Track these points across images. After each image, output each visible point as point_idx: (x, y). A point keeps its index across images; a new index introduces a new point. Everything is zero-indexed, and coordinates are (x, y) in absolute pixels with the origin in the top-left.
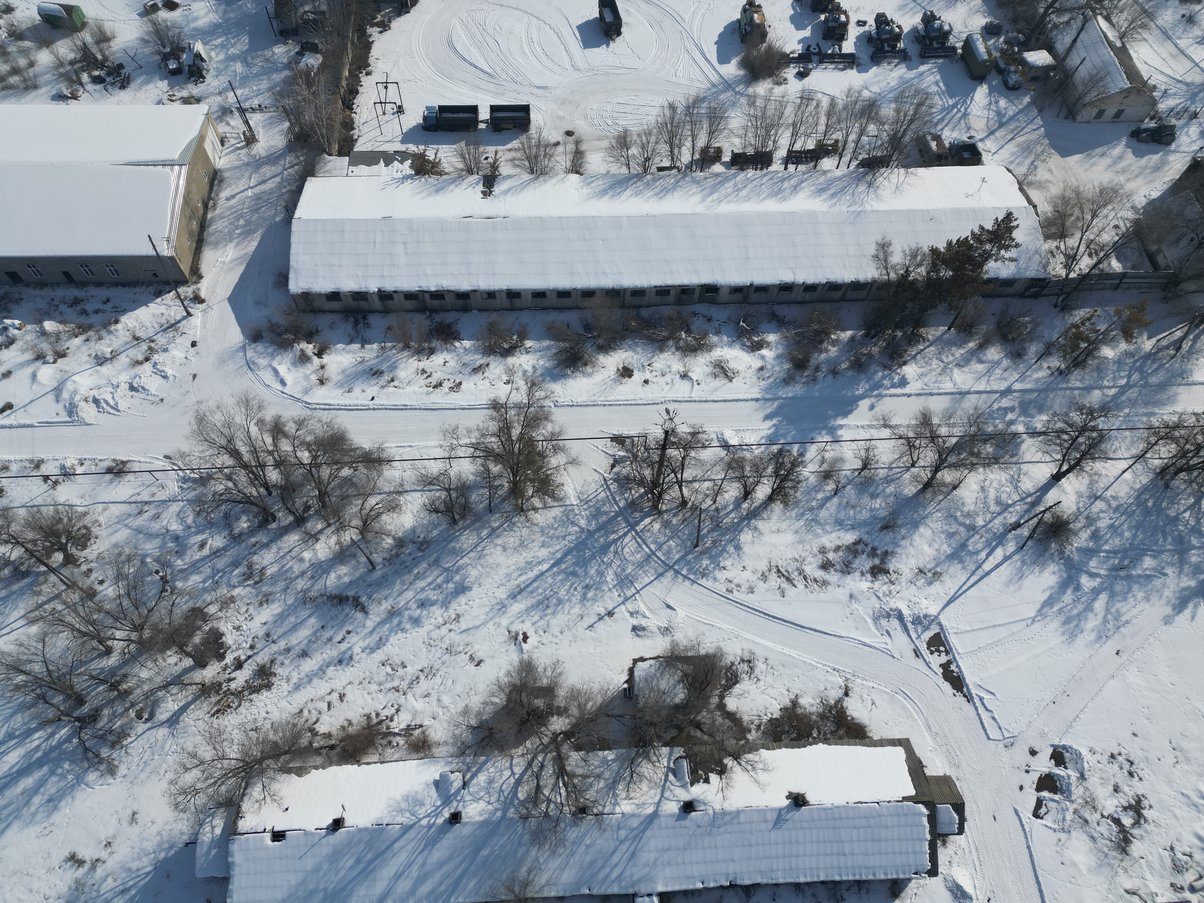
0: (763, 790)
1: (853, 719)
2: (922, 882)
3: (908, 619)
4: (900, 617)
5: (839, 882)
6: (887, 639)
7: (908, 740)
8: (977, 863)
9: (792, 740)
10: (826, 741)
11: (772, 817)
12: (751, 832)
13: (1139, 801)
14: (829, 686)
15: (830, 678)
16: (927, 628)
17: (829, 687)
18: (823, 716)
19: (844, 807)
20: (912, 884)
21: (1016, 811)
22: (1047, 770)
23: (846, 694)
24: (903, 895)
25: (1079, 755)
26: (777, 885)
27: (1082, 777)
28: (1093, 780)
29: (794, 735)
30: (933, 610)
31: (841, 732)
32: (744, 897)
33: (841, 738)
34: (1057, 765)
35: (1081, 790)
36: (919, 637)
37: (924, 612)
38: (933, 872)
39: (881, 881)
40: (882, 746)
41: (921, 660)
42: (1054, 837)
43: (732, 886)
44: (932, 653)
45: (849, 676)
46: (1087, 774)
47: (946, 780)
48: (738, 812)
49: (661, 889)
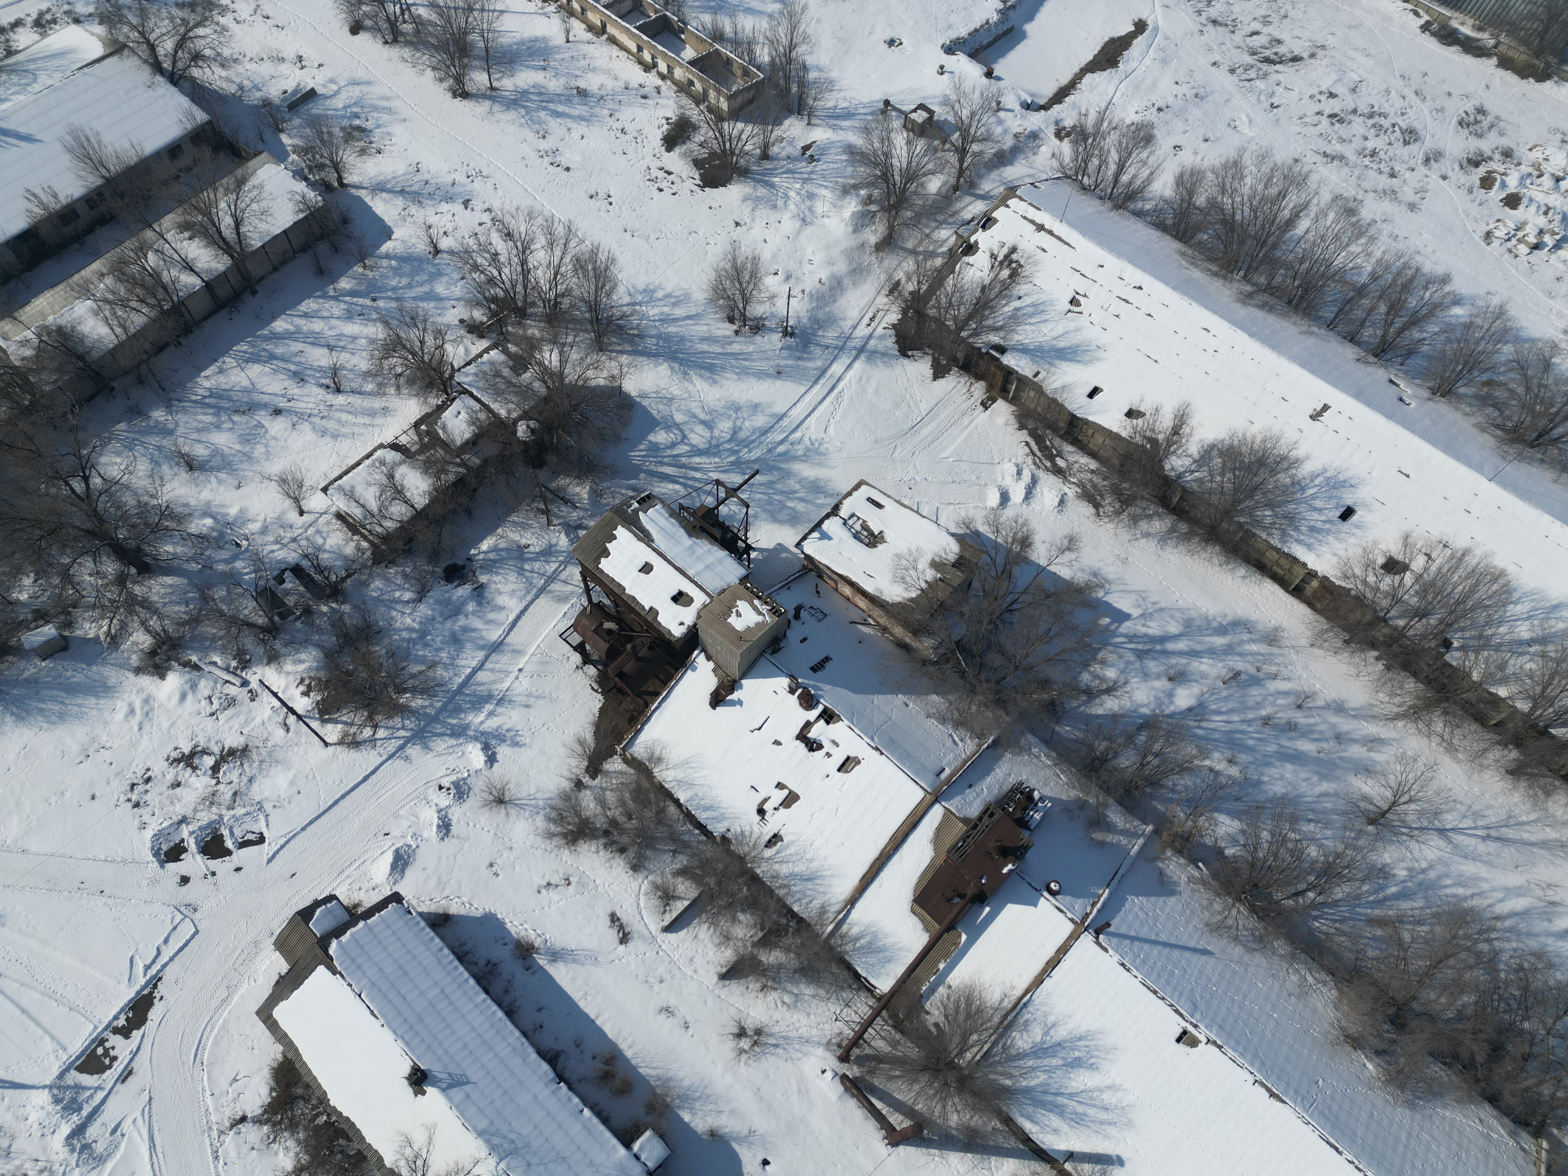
0: (435, 1126)
1: (272, 1090)
2: (414, 902)
3: (75, 1119)
4: (79, 1131)
5: (474, 976)
6: (126, 1126)
7: (258, 1013)
8: (356, 865)
9: (348, 1139)
10: (323, 1099)
11: (458, 1094)
12: (492, 1102)
13: (178, 761)
14: (245, 1148)
15: (233, 1154)
16: (78, 1088)
17: (248, 1146)
18: (293, 1127)
19: (390, 1026)
20: (423, 909)
21: (270, 861)
22: (199, 858)
23: (243, 1119)
24: (441, 911)
25: (157, 836)
26: (525, 1034)
27: (183, 820)
28: (180, 810)
29: (341, 1141)
30: (43, 1098)
31: (299, 1091)
32: (562, 1059)
33: (307, 1086)
34: (185, 850)
35: (199, 815)
36: (99, 1088)
37: (50, 1108)
38: (396, 898)
39: (442, 939)
40: (285, 1035)
41: (134, 1064)
42: (274, 815)
43: (561, 1078)
44: (115, 1059)
45: (215, 1134)
46: (176, 819)
47: (282, 944)
48: (481, 1134)
49: (622, 1151)
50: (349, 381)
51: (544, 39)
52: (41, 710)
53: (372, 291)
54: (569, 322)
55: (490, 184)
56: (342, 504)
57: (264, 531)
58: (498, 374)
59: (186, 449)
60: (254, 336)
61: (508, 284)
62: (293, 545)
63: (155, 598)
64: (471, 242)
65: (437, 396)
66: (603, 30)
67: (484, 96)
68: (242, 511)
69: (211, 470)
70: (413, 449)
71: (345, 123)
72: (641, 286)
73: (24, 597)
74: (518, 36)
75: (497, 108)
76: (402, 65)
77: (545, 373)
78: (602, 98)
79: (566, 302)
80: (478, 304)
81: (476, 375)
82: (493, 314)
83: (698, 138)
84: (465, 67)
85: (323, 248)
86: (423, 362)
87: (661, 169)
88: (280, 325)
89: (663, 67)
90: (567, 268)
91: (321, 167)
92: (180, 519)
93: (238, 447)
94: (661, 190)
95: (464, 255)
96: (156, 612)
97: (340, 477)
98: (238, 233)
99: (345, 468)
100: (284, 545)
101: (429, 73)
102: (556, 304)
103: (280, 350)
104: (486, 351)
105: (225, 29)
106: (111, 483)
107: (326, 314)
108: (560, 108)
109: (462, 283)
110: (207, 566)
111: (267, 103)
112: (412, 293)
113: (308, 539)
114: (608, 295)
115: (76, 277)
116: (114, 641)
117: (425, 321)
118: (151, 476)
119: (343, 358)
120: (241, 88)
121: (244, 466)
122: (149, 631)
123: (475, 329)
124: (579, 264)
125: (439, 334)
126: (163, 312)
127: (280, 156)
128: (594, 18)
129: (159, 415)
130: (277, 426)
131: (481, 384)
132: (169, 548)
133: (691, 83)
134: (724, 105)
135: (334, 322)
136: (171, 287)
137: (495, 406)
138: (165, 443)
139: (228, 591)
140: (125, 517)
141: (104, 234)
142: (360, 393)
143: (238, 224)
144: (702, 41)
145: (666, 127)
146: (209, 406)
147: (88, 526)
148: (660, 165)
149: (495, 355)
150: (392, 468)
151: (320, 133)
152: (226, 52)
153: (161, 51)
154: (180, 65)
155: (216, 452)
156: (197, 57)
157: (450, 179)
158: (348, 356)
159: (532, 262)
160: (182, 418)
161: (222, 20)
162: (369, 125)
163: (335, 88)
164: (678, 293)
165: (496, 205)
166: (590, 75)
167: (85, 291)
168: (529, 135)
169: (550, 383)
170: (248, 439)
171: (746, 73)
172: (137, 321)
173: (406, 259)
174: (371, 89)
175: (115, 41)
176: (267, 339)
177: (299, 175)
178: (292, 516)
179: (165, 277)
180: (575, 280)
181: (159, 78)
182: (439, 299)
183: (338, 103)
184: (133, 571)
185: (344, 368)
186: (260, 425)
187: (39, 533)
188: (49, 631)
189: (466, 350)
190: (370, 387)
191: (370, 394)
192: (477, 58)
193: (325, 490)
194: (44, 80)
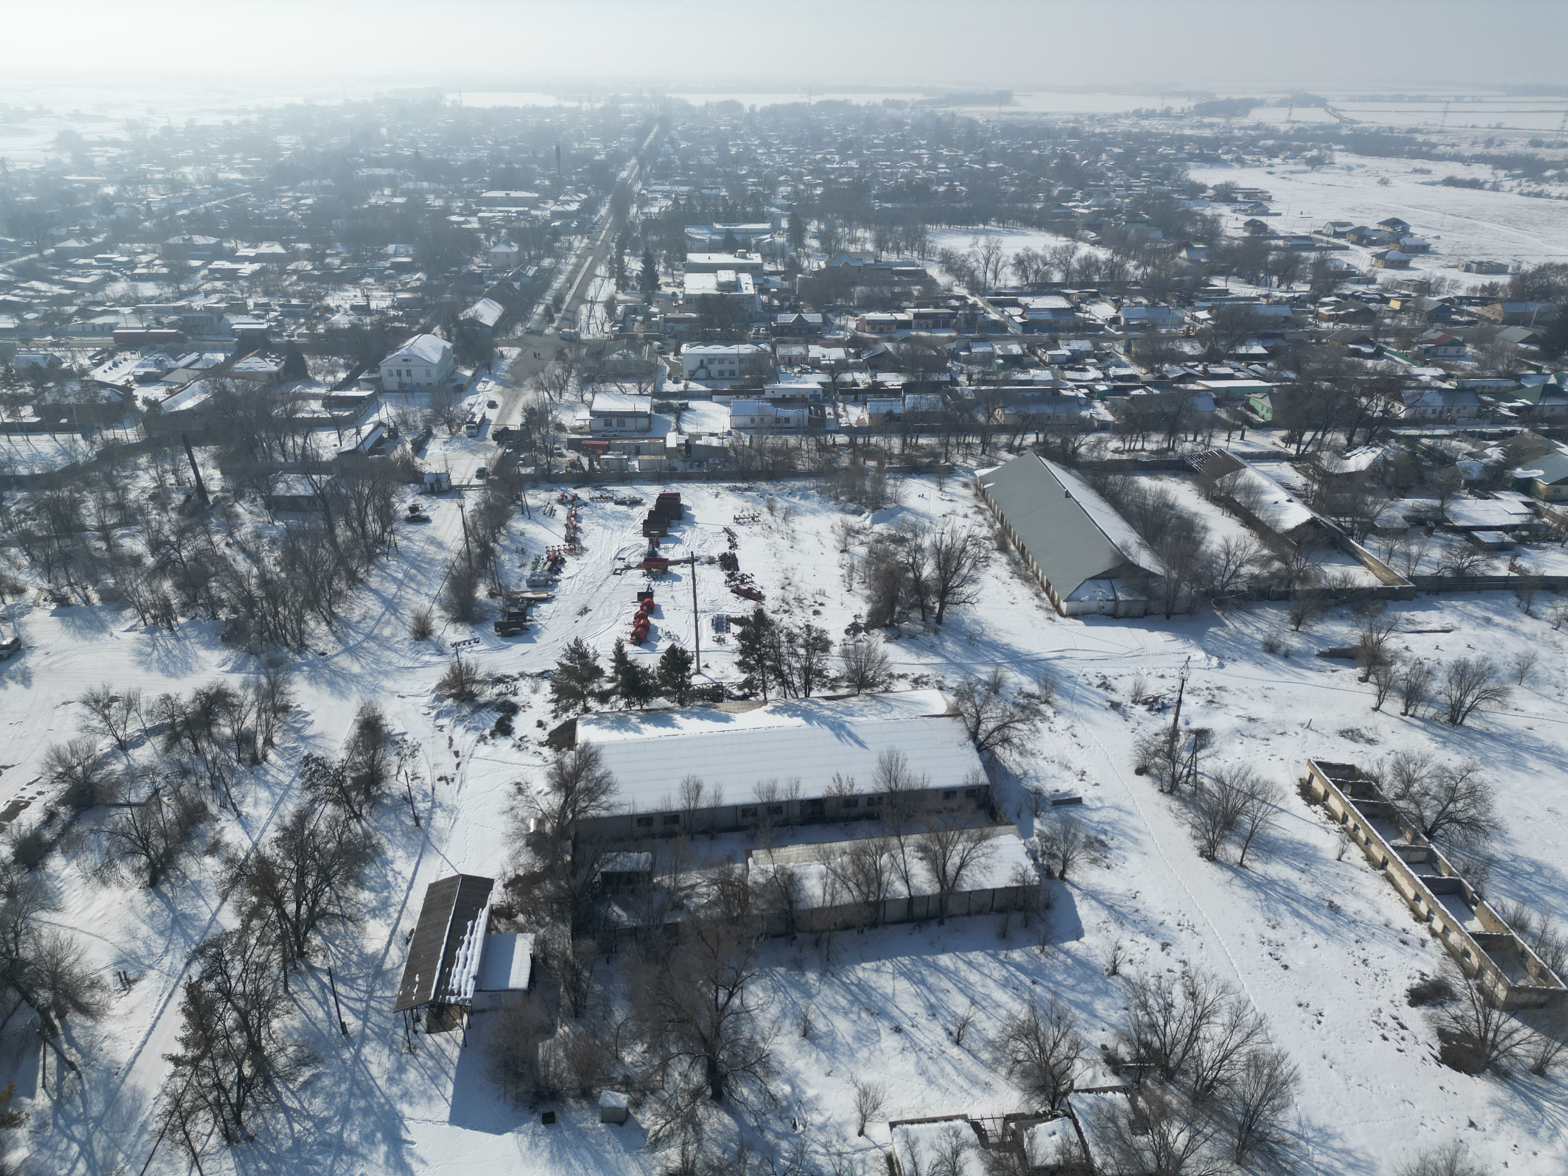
50: (971, 1040)
51: (1315, 848)
52: (569, 1164)
53: (1037, 974)
54: (1215, 1112)
55: (1197, 941)
56: (898, 1150)
57: (822, 1128)
58: (1113, 1119)
59: (811, 1017)
60: (919, 956)
61: (1168, 1039)
62: (836, 1159)
63: (707, 1128)
64: (1152, 981)
65: (1042, 1104)
66: (1383, 865)
67: (1230, 867)
68: (817, 1098)
69: (818, 1046)
70: (992, 1140)
71: (1092, 833)
72: (1318, 1122)
73: (628, 1059)
74: (1289, 835)
75: (1237, 881)
76: (1166, 812)
77: (1163, 1148)
78: (1354, 922)
79: (1222, 1091)
80: (1129, 1041)
81: (1091, 1106)
82: (1139, 1059)
83: (1454, 1010)
84: (1223, 837)
85: (1017, 918)
86: (1047, 1063)
87: (1395, 1018)
88: (945, 960)
89: (1438, 924)
90: (1240, 1058)
91: (1053, 856)
92: (771, 1072)
93: (849, 1040)
94: (1385, 1038)
95: (1138, 990)
96: (699, 1141)
97: (912, 1122)
98: (958, 873)
99: (921, 1117)
100: (829, 1153)
101: (1187, 828)
102: (1210, 1086)
103: (931, 980)
104: (1114, 1089)
105: (1038, 731)
106: (745, 1009)
107: (986, 971)
108: (1303, 911)
109: (1124, 1012)
110: (761, 1129)
111: (1038, 793)
112: (1072, 996)
113: (851, 1162)
114: (1274, 1110)
115: (827, 845)
116: (657, 1143)
117: (1069, 1027)
118: (774, 1023)
119: (978, 1017)
120: (1025, 774)
121: (844, 1059)
122: (683, 1154)
123: (1113, 1062)
124: (1255, 1062)
125: (1077, 1046)
126: (866, 902)
127: (1025, 833)
128: (1378, 854)
129: (812, 977)
130: (890, 1042)
131: (1091, 1118)
132: (745, 1091)
133: (1467, 954)
134: (1501, 993)
135: (989, 982)
136: (884, 886)
137: (1093, 1150)
138: (801, 1002)
139: (761, 1162)
140: (734, 1043)
141: (865, 824)
142: (975, 1056)
143: (962, 866)
144: (1496, 920)
145: (1417, 981)
146: (851, 992)
147: (706, 1033)
148: (1396, 1014)
149: (1120, 1098)
150: (962, 1145)
151: (1066, 832)
152: (1029, 746)
153: (983, 727)
154: (991, 741)
155: (831, 1034)
156: (1006, 740)
157: (1161, 918)
158: (984, 1017)
159: (1204, 1032)
160: (826, 990)
161: (1039, 724)
162: (1111, 844)
163: (1099, 805)
164: (1360, 1156)
165: (1194, 961)
166: (1350, 897)
167: (825, 858)
168: (1259, 919)
169: (1163, 1163)
170: (861, 1038)
171: (1543, 974)
172: (846, 897)
173: (1083, 965)
174: (1129, 818)
175: (957, 709)
176: (928, 965)
177: (1032, 854)
178: (852, 1131)
179: (885, 877)
180: (1243, 1074)
181: (971, 743)
182: (1093, 1014)
183: (1095, 817)
184: (709, 1092)
185: (973, 1025)
186: (877, 1032)
187: (673, 1015)
188: (621, 1099)
189: (1094, 1077)
190: (986, 1056)
191: (982, 1062)
192: (1240, 835)
193: (893, 1125)
194: (896, 714)
